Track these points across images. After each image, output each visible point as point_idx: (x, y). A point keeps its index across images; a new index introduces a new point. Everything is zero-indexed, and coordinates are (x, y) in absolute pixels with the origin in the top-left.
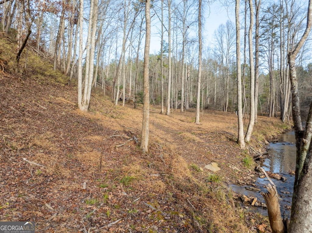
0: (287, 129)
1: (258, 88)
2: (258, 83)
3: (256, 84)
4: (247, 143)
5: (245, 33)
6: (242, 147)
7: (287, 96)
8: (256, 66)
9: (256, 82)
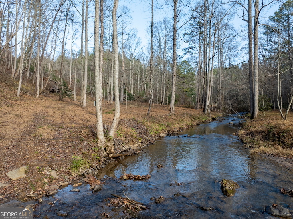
0: (206, 121)
1: (175, 81)
2: (175, 76)
3: (174, 76)
4: (109, 138)
5: (152, 23)
6: (99, 143)
7: (209, 89)
8: (174, 59)
9: (173, 75)
